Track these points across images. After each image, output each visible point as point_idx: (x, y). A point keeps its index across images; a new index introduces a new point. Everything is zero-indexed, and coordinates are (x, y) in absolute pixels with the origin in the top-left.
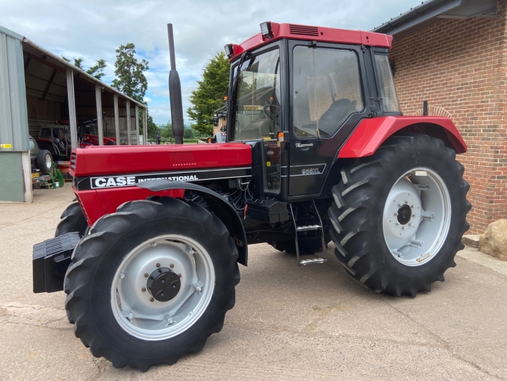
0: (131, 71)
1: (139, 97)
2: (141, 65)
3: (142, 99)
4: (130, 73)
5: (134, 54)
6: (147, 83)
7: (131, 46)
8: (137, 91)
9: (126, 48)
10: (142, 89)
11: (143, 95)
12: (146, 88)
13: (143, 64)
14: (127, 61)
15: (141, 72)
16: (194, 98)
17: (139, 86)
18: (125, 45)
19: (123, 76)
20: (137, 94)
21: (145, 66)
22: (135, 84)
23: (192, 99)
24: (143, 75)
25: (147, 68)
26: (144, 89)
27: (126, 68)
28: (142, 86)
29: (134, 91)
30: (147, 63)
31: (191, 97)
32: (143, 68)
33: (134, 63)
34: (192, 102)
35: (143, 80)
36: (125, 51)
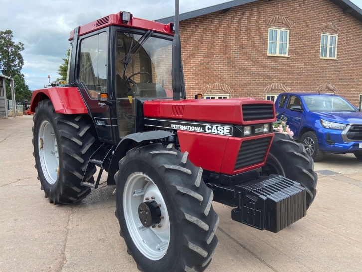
0: (10, 51)
1: (17, 70)
2: (18, 47)
3: (19, 72)
4: (9, 53)
5: (12, 38)
6: (23, 60)
7: (9, 32)
8: (15, 66)
9: (5, 33)
10: (19, 65)
11: (20, 69)
12: (23, 64)
13: (20, 46)
14: (7, 43)
15: (18, 52)
16: (62, 71)
17: (17, 63)
18: (5, 31)
19: (3, 54)
20: (15, 69)
21: (21, 48)
22: (13, 61)
23: (60, 72)
24: (20, 54)
25: (23, 49)
26: (21, 65)
27: (5, 48)
28: (19, 62)
29: (13, 66)
30: (23, 45)
31: (59, 70)
32: (19, 49)
33: (12, 45)
34: (60, 74)
35: (20, 58)
36: (4, 36)
